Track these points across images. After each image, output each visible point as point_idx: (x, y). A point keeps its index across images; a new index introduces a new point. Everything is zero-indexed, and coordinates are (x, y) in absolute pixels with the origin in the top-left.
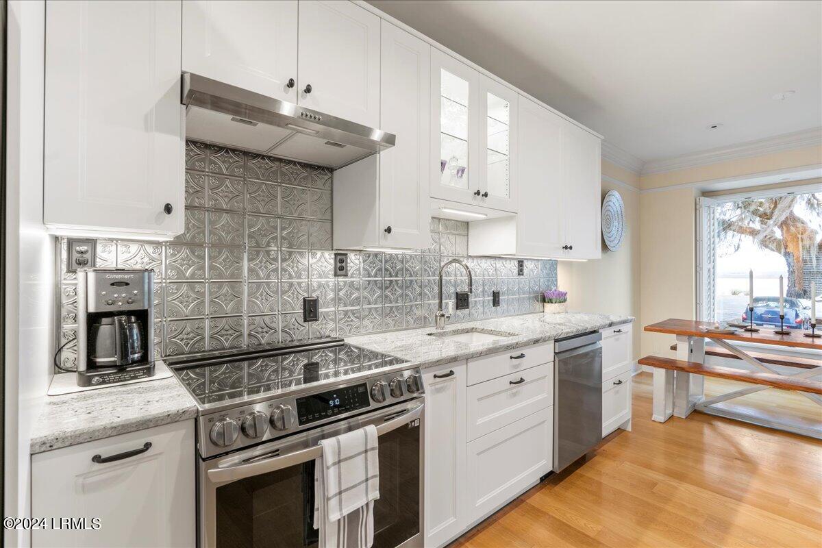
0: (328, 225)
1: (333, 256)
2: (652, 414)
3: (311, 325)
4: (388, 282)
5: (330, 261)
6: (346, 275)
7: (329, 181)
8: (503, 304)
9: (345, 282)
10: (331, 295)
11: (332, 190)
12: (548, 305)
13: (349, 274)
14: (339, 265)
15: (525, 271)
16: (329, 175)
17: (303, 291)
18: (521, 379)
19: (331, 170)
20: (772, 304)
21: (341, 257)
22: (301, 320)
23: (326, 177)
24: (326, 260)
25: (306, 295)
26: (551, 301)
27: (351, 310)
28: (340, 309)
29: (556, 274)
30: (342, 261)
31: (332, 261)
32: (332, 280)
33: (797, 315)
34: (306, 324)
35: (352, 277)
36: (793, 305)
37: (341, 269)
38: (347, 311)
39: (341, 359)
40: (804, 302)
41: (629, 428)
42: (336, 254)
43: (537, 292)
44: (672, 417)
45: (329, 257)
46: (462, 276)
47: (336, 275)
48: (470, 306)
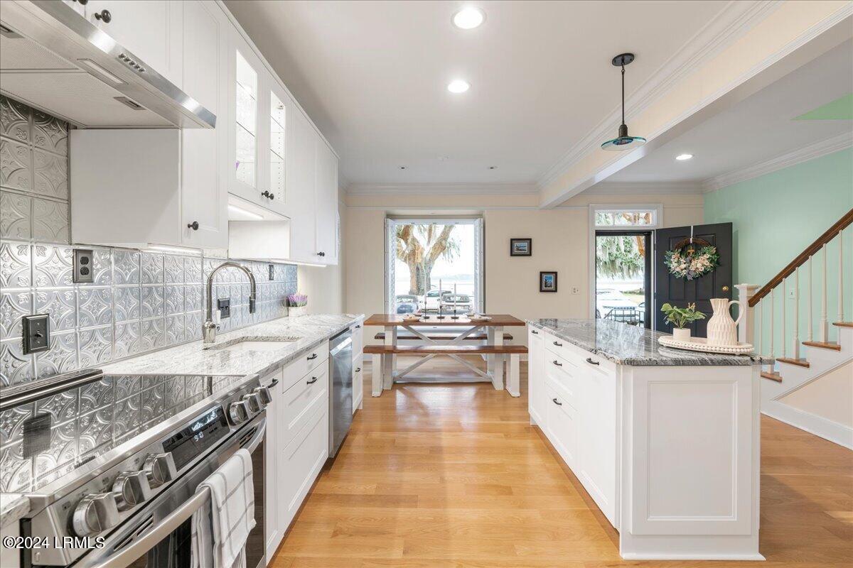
0: (64, 207)
1: (71, 253)
2: (371, 392)
3: (37, 357)
4: (146, 290)
5: (66, 259)
6: (91, 281)
7: (64, 141)
8: (258, 310)
9: (90, 291)
10: (69, 311)
11: (68, 156)
12: (292, 310)
13: (96, 279)
14: (81, 266)
15: (275, 276)
16: (64, 132)
17: (21, 305)
18: (313, 378)
19: (68, 126)
20: (404, 300)
21: (85, 255)
22: (18, 352)
23: (59, 136)
24: (59, 260)
25: (26, 312)
26: (295, 305)
27: (100, 329)
28: (83, 329)
29: (296, 279)
30: (85, 261)
31: (70, 261)
32: (70, 287)
33: (418, 308)
34: (28, 357)
35: (100, 283)
36: (415, 300)
37: (85, 272)
38: (93, 331)
39: (85, 401)
40: (420, 298)
41: (361, 408)
42: (77, 251)
43: (283, 297)
44: (383, 391)
45: (66, 254)
46: (223, 281)
47: (75, 281)
48: (231, 314)
